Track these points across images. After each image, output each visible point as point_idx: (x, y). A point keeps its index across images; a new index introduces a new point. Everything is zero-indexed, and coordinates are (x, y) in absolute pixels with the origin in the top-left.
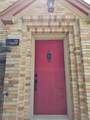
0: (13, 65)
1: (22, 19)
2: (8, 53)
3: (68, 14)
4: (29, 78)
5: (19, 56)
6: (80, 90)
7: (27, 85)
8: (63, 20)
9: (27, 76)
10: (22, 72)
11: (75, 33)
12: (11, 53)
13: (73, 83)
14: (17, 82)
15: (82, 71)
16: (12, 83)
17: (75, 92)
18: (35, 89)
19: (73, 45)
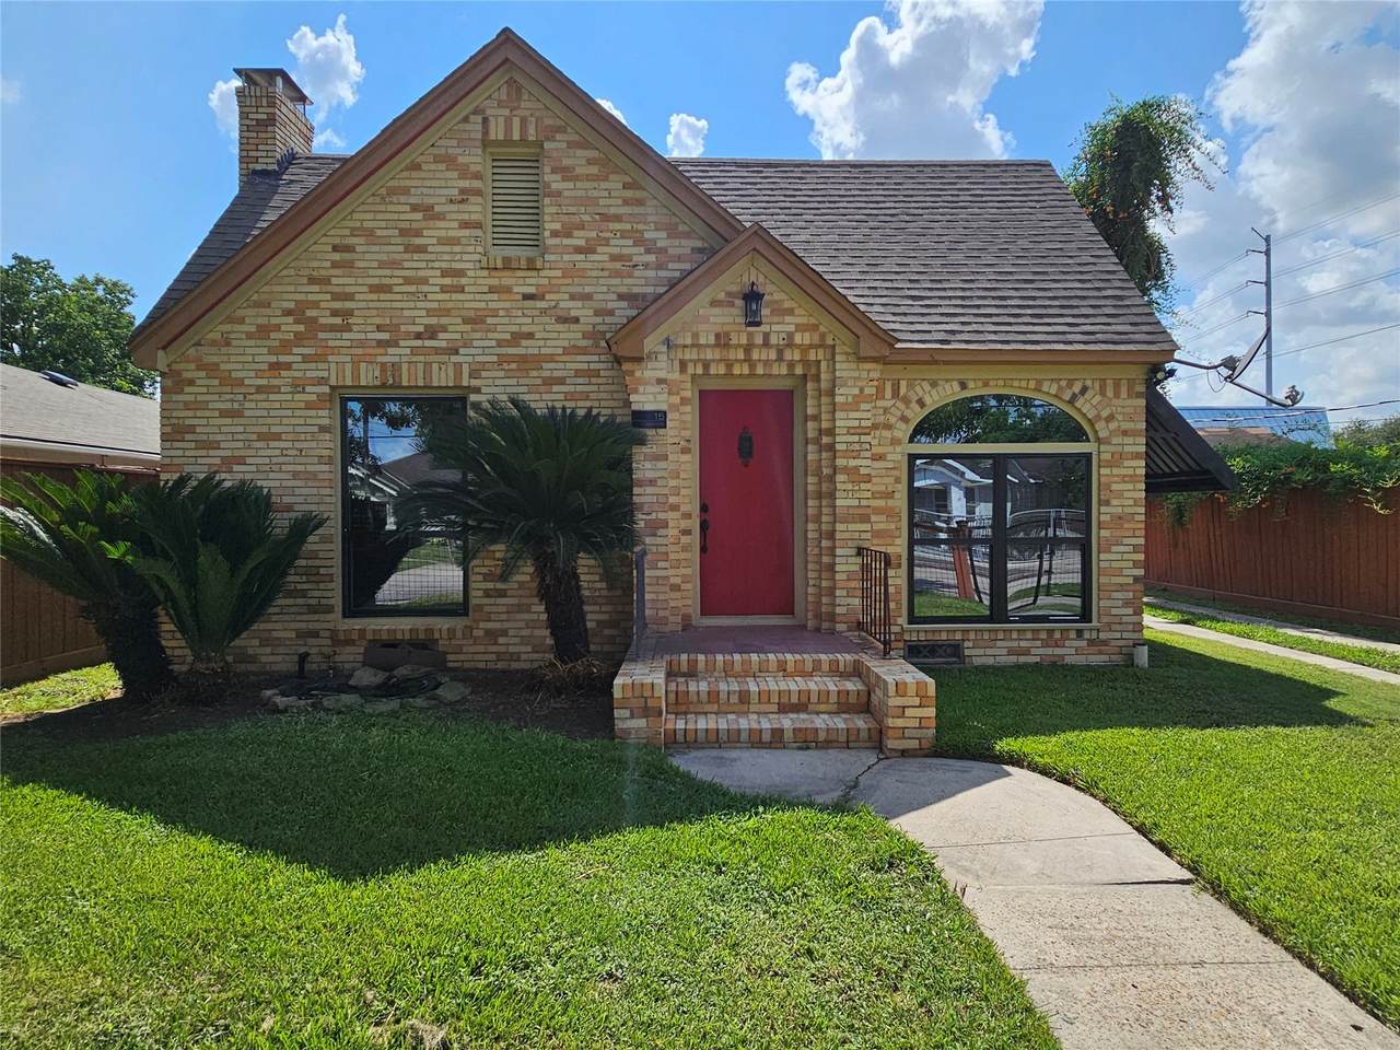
0: (652, 482)
1: (668, 342)
2: (635, 449)
3: (800, 328)
4: (687, 516)
5: (665, 458)
6: (825, 543)
7: (687, 532)
8: (791, 345)
9: (683, 508)
10: (672, 500)
11: (824, 385)
12: (644, 449)
13: (811, 526)
14: (665, 525)
15: (832, 495)
16: (657, 526)
17: (812, 551)
18: (703, 549)
19: (817, 418)
